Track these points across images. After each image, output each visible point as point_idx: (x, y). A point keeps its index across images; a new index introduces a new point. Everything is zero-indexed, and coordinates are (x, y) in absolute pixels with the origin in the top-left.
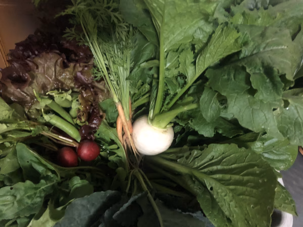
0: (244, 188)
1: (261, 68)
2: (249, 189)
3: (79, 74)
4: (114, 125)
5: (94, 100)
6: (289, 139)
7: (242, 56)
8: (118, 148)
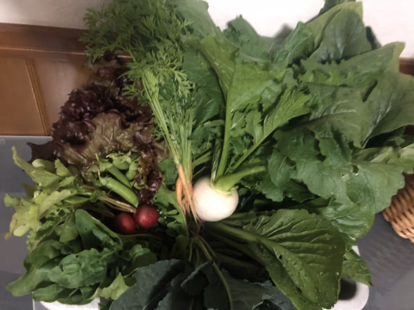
0: (315, 256)
1: (331, 133)
2: (319, 256)
3: (138, 134)
4: (173, 188)
5: (153, 161)
6: (359, 204)
7: (312, 117)
8: (178, 213)
